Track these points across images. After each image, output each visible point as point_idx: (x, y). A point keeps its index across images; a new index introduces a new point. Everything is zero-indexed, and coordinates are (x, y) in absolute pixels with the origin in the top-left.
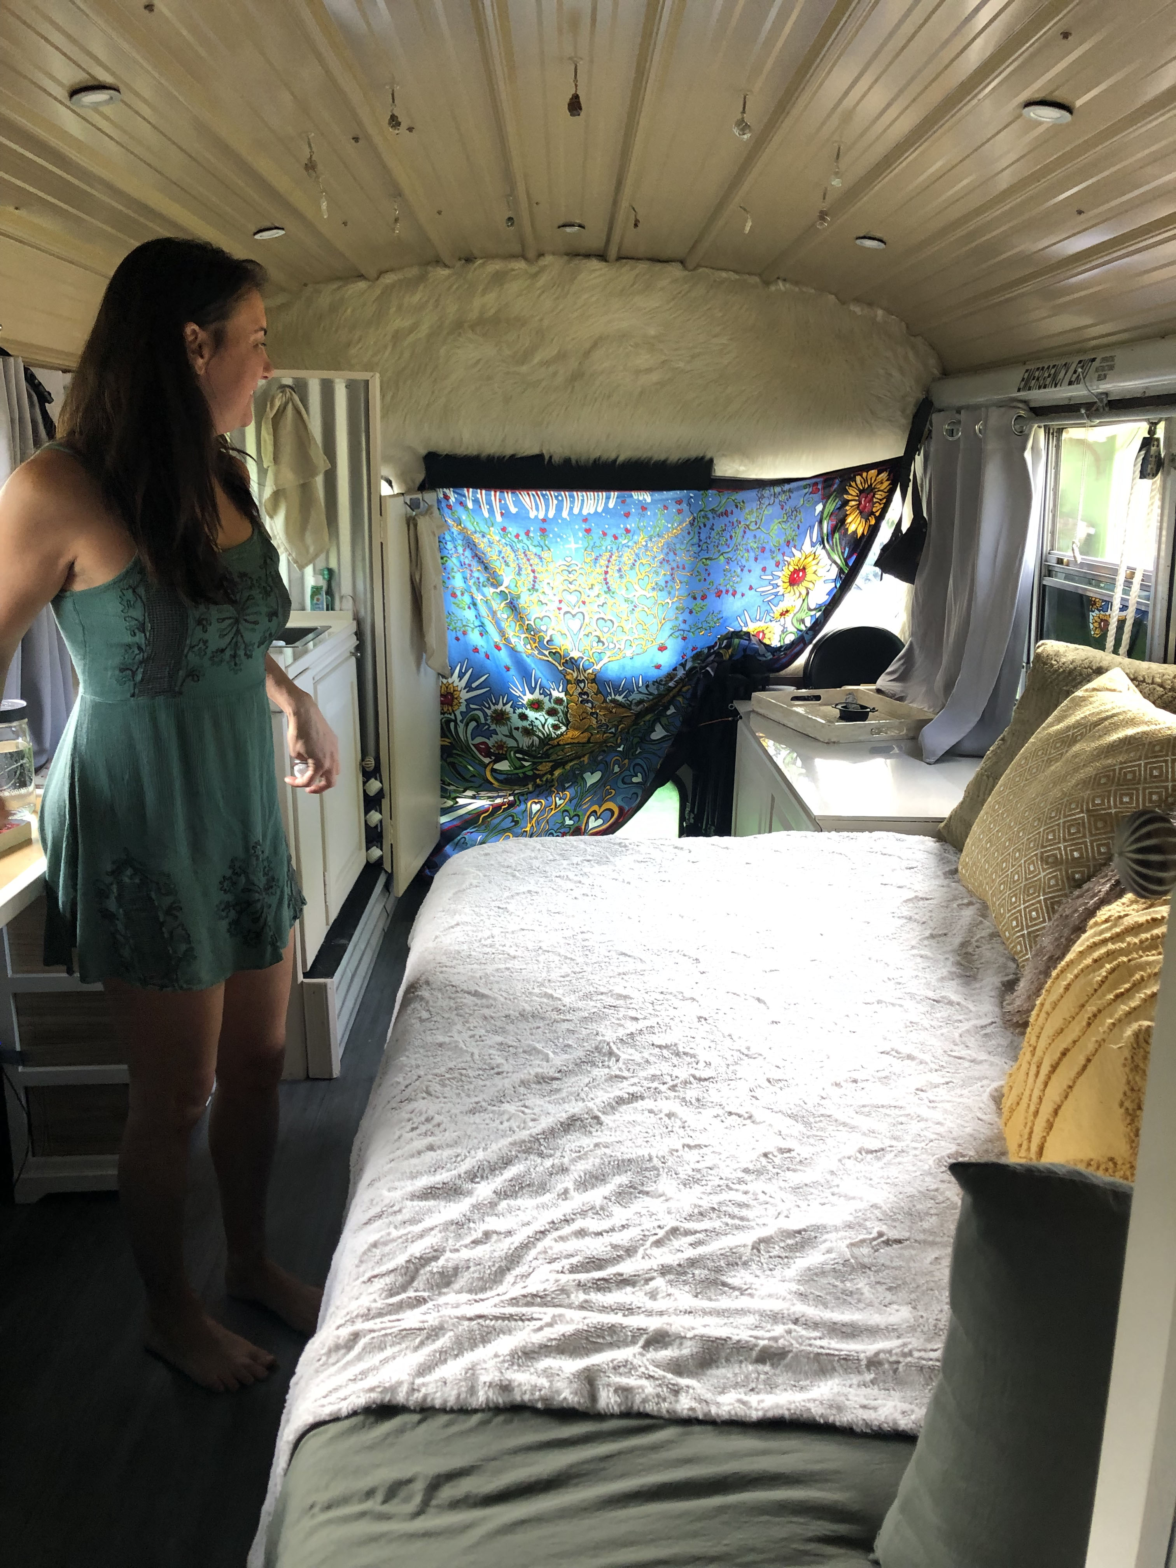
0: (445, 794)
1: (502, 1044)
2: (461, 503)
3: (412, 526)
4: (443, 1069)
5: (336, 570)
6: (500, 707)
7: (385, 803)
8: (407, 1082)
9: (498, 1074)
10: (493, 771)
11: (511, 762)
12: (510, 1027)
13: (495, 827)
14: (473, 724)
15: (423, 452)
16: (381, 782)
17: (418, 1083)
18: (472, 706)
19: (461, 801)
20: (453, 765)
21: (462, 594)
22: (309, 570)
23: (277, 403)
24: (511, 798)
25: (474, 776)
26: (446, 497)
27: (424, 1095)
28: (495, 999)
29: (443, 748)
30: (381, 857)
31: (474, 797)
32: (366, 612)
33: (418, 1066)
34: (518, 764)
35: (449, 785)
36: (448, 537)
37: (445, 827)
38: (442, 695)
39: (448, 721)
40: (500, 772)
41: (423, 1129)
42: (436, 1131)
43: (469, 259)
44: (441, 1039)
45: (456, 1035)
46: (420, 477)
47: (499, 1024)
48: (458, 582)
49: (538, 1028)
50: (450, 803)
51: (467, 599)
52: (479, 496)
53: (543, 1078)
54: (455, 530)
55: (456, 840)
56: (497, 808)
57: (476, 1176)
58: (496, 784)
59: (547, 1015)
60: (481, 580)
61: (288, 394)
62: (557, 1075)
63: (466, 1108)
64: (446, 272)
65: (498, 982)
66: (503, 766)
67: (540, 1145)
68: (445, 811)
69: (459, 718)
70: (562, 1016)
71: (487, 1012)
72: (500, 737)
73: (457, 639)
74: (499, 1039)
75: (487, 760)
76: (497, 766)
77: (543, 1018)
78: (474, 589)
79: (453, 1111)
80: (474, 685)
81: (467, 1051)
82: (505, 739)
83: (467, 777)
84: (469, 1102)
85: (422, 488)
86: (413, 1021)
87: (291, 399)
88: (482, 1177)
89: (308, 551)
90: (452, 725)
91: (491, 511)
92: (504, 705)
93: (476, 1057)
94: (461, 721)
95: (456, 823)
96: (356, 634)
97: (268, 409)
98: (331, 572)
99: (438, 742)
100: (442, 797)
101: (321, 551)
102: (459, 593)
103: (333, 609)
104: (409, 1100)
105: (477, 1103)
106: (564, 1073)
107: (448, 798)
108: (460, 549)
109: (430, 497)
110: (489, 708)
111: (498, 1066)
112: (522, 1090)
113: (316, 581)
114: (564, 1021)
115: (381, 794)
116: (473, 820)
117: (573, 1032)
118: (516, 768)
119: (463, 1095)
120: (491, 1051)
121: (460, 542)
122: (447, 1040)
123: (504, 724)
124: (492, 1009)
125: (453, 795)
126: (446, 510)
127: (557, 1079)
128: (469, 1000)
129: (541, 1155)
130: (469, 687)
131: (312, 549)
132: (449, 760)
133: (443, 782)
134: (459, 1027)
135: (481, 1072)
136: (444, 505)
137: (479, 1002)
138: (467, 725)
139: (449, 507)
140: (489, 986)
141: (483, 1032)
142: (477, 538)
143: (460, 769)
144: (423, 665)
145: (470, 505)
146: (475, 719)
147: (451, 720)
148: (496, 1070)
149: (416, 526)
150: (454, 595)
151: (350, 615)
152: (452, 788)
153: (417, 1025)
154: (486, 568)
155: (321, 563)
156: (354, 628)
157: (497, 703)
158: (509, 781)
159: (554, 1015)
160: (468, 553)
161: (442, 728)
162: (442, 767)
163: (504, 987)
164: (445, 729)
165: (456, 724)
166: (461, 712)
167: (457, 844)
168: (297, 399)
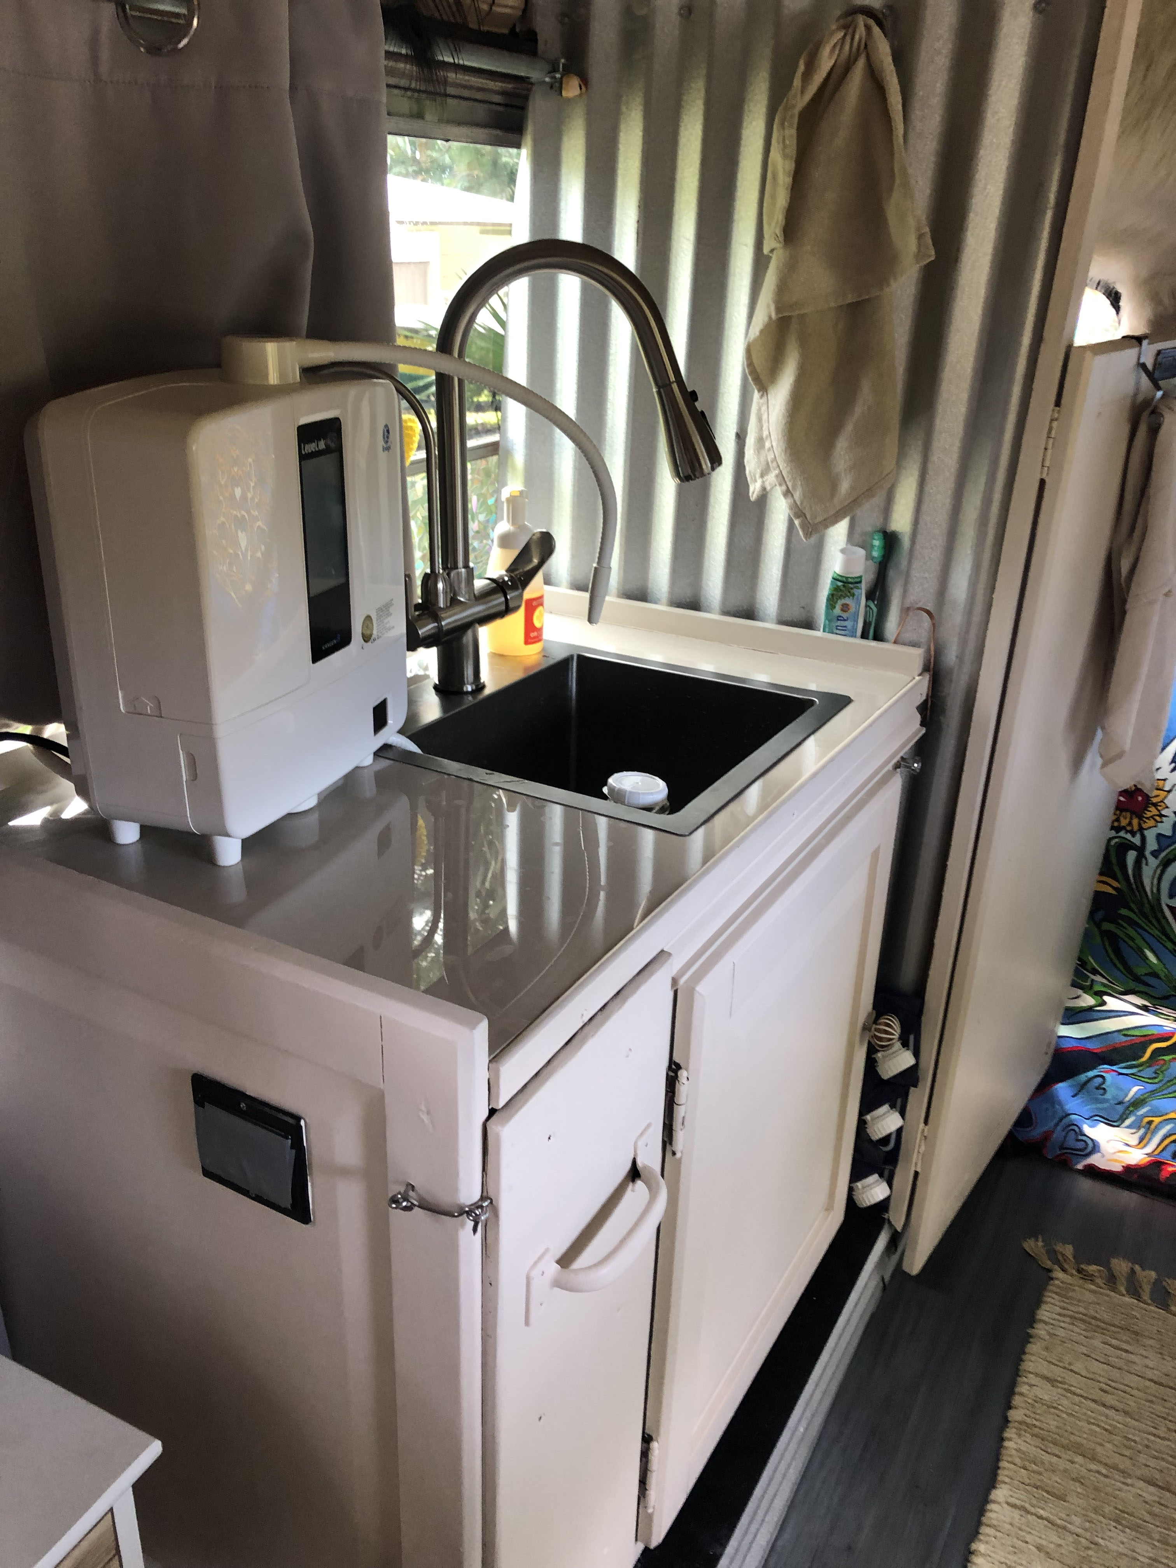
7: (917, 1098)
14: (1175, 868)
16: (916, 1054)
22: (838, 533)
23: (826, 62)
29: (1099, 899)
30: (889, 1194)
32: (960, 658)
35: (1095, 972)
37: (1065, 1047)
38: (1123, 797)
39: (1124, 847)
50: (1088, 1000)
55: (1083, 1077)
61: (861, 31)
68: (1074, 1016)
69: (1152, 844)
83: (1140, 972)
87: (867, 48)
89: (834, 486)
90: (1131, 856)
94: (1155, 854)
95: (1091, 1046)
96: (923, 709)
97: (797, 82)
98: (891, 540)
100: (1074, 985)
101: (870, 492)
103: (878, 637)
107: (1088, 990)
113: (847, 563)
116: (1130, 1050)
125: (1100, 991)
131: (845, 486)
132: (1107, 926)
133: (1082, 963)
138: (1165, 865)
143: (1127, 953)
147: (1133, 847)
151: (916, 657)
152: (1098, 978)
155: (869, 517)
156: (921, 686)
161: (1105, 858)
164: (1113, 861)
165: (1141, 856)
166: (1160, 836)
167: (1083, 1086)
168: (883, 48)
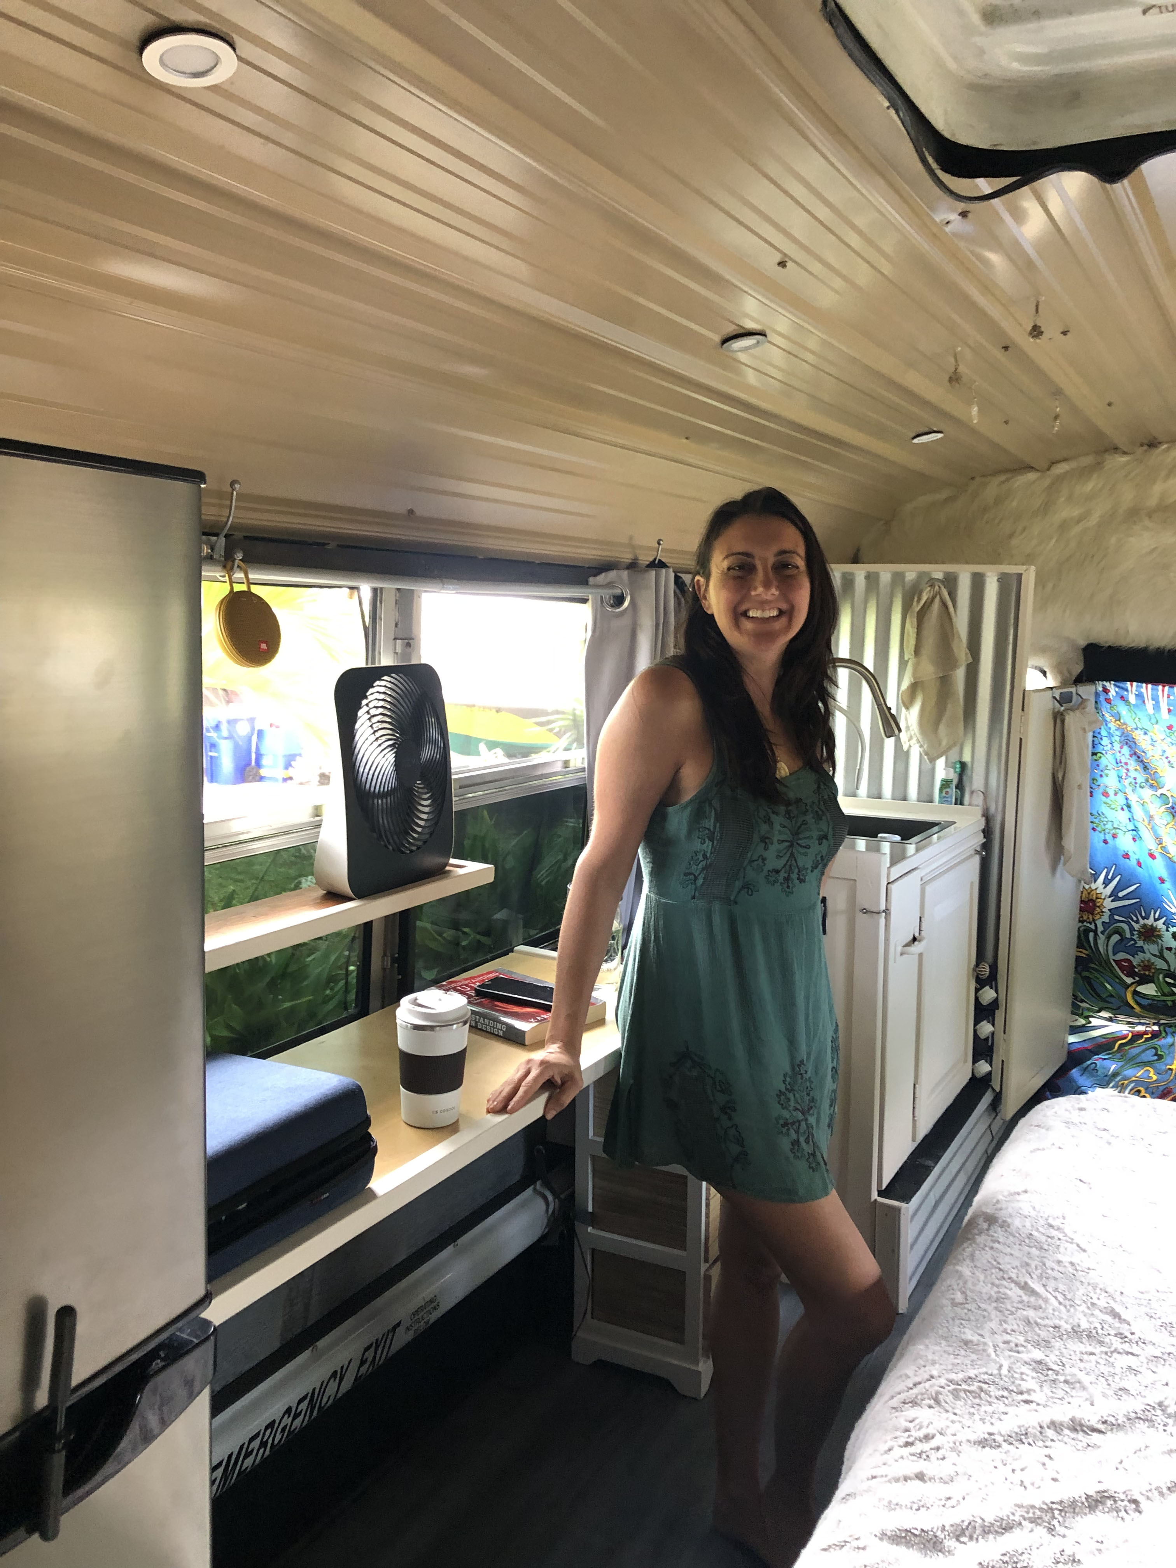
0: (1076, 1010)
1: (1040, 1362)
2: (1122, 698)
3: (1058, 721)
4: (961, 1376)
5: (969, 765)
6: (1150, 921)
7: (999, 1015)
8: (918, 1379)
9: (1027, 1402)
10: (1136, 993)
11: (1159, 988)
12: (1057, 1344)
13: (1134, 1058)
14: (1116, 938)
15: (1083, 643)
16: (997, 992)
17: (928, 1384)
18: (1116, 917)
19: (1094, 1022)
20: (1087, 980)
21: (1116, 794)
22: (941, 763)
23: (925, 598)
24: (1156, 1028)
25: (1112, 996)
26: (1106, 691)
27: (932, 1402)
28: (1046, 1300)
29: (1078, 959)
30: (990, 1073)
31: (1110, 1019)
32: (996, 809)
33: (934, 1363)
34: (1166, 989)
35: (1082, 1001)
36: (1104, 733)
37: (1073, 1048)
38: (1082, 902)
39: (1087, 931)
40: (1145, 996)
41: (919, 1447)
42: (934, 1455)
43: (1152, 444)
44: (969, 1335)
45: (987, 1334)
46: (1078, 668)
47: (1043, 1334)
48: (1110, 781)
49: (1092, 1354)
50: (1082, 1021)
51: (1120, 800)
52: (1143, 690)
53: (1081, 1425)
54: (1112, 726)
55: (1085, 1065)
56: (1137, 1036)
57: (963, 1533)
58: (1138, 1009)
59: (1107, 1340)
60: (1138, 781)
61: (937, 587)
62: (1102, 1427)
63: (973, 1437)
64: (1124, 459)
65: (1056, 1279)
66: (1149, 989)
67: (1054, 1517)
68: (1074, 1030)
69: (1100, 928)
70: (1126, 1347)
71: (1031, 1314)
72: (1148, 956)
73: (1105, 842)
74: (1038, 1354)
75: (1129, 980)
76: (1141, 989)
77: (1101, 1343)
78: (1129, 790)
79: (959, 1437)
80: (1121, 894)
81: (995, 1362)
82: (1153, 959)
83: (1104, 996)
84: (980, 1431)
85: (1079, 680)
86: (945, 1302)
87: (939, 593)
88: (971, 1538)
89: (940, 744)
90: (1091, 935)
91: (1157, 707)
92: (1156, 920)
93: (1004, 1371)
94: (1102, 933)
95: (1086, 1045)
96: (984, 831)
97: (915, 603)
98: (963, 765)
99: (1072, 951)
100: (1073, 1013)
101: (955, 744)
102: (1111, 792)
103: (961, 804)
104: (914, 1403)
105: (990, 1434)
106: (1110, 1425)
107: (1081, 1015)
108: (1117, 746)
109: (1087, 691)
110: (1137, 922)
111: (1028, 1392)
112: (1050, 1433)
113: (947, 774)
114: (1128, 1353)
115: (995, 1004)
116: (1106, 1045)
117: (1136, 1372)
118: (1164, 995)
119: (977, 1417)
120: (1025, 1369)
121: (1118, 738)
122: (975, 1338)
123: (1154, 942)
124: (1040, 1313)
125: (1086, 1013)
126: (1104, 703)
127: (1100, 1431)
128: (1014, 1292)
129: (1051, 1530)
130: (1114, 896)
131: (944, 743)
132: (1084, 974)
133: (1075, 997)
134: (993, 1325)
135: (1006, 1393)
136: (1102, 698)
137: (1025, 1298)
138: (1109, 938)
139: (1108, 701)
140: (1044, 1281)
141: (1021, 1339)
142: (1138, 736)
143: (1096, 986)
144: (1060, 867)
145: (1132, 698)
146: (1118, 932)
147: (1091, 930)
148: (1025, 1397)
149: (1063, 721)
150: (1106, 794)
151: (978, 811)
152: (1084, 1005)
153: (948, 1309)
154: (1146, 768)
155: (954, 755)
156: (982, 824)
157: (1147, 917)
158: (1153, 1008)
159: (1116, 1343)
160: (1126, 750)
161: (1079, 937)
162: (1075, 981)
163: (1061, 1287)
164: (1083, 938)
165: (1096, 934)
166: (1103, 923)
167: (1085, 1069)
168: (945, 593)
